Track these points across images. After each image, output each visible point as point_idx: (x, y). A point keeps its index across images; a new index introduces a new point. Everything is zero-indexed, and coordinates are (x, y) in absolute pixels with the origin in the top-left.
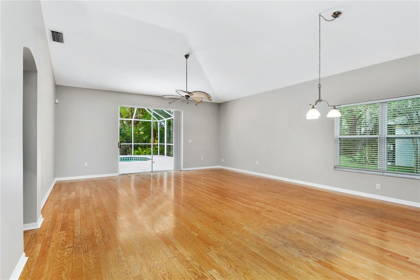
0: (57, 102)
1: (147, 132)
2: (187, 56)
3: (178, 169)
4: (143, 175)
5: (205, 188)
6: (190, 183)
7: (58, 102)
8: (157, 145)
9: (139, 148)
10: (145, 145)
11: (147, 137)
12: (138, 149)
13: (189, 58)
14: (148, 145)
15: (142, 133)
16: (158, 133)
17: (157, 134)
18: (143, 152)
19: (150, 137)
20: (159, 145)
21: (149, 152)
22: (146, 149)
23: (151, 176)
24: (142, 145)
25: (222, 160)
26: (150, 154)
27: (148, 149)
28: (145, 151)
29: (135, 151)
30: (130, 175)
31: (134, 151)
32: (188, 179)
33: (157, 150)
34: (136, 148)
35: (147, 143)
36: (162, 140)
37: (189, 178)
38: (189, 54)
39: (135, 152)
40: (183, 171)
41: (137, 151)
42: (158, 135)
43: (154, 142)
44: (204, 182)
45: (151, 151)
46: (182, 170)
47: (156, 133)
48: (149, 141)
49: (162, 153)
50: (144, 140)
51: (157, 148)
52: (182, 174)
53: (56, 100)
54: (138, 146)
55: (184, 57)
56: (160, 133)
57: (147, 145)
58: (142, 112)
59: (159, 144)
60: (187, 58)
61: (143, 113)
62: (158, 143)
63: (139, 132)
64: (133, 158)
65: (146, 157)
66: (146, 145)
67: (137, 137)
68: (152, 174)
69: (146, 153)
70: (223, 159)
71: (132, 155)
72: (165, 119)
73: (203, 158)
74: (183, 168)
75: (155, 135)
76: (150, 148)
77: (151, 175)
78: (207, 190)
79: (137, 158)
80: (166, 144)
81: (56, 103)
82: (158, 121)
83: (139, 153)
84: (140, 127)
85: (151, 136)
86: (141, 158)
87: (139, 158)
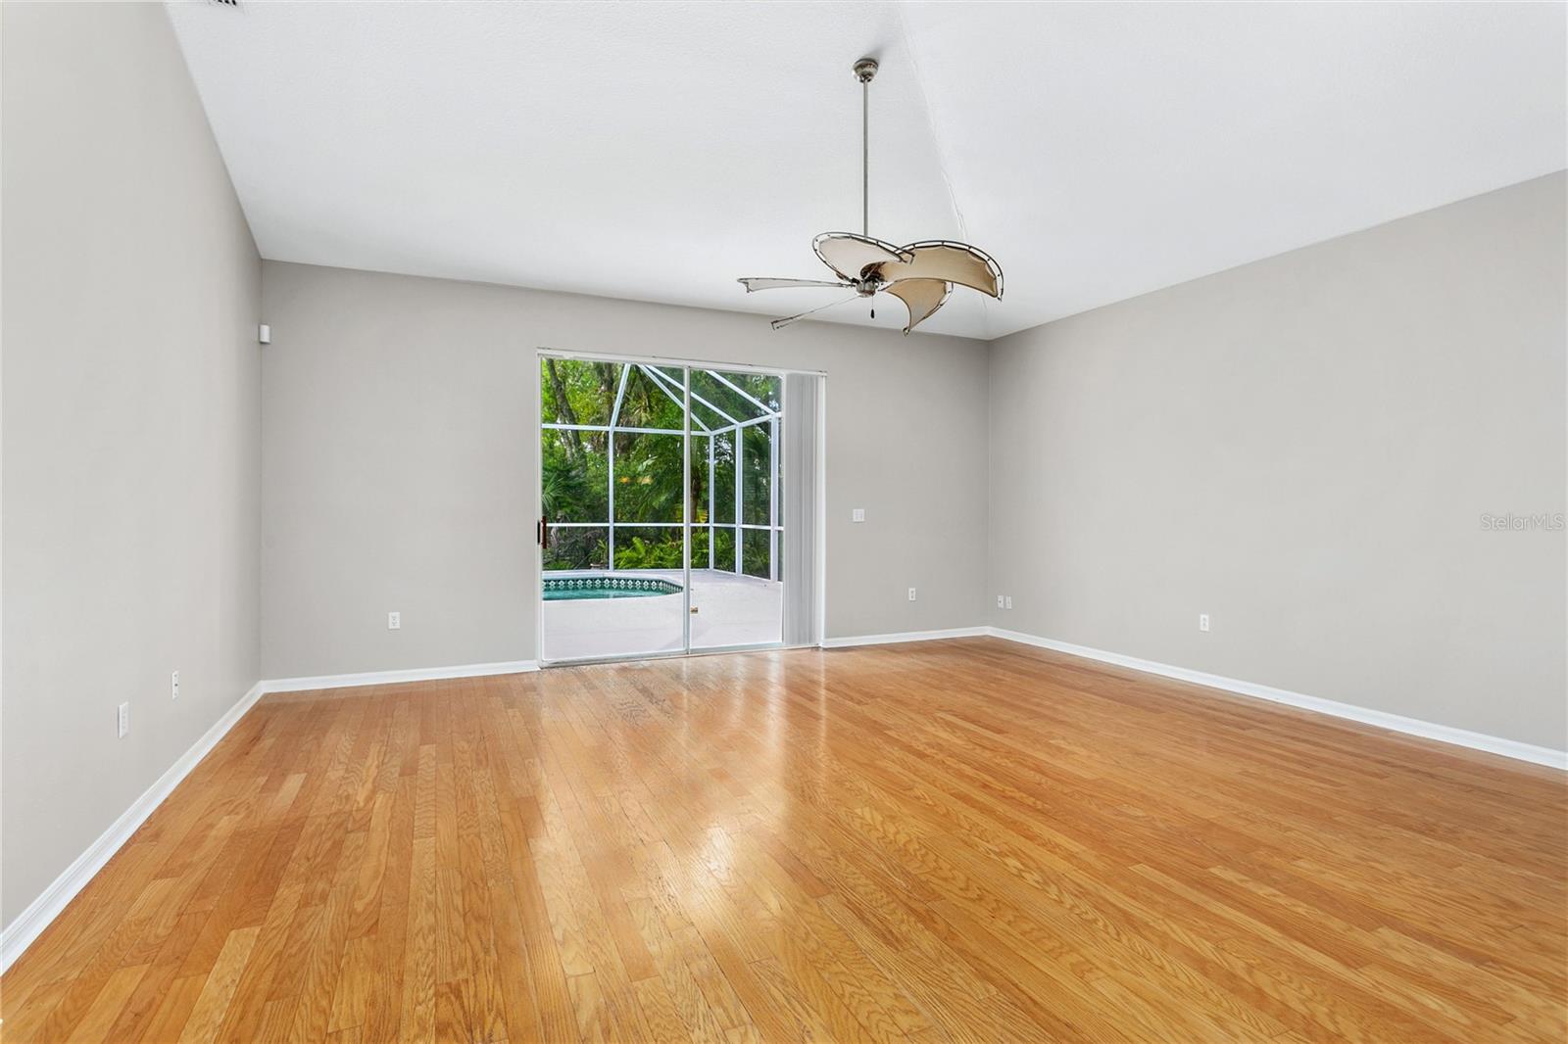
0: (265, 338)
1: (668, 476)
2: (866, 68)
3: (805, 642)
4: (645, 669)
5: (968, 770)
6: (877, 728)
7: (270, 339)
8: (706, 529)
9: (635, 540)
10: (658, 527)
11: (666, 499)
12: (632, 544)
13: (880, 76)
14: (669, 530)
15: (647, 480)
16: (708, 482)
17: (704, 485)
18: (653, 557)
19: (679, 497)
20: (712, 531)
21: (673, 557)
22: (663, 543)
23: (685, 676)
24: (646, 527)
25: (1004, 601)
26: (679, 564)
27: (671, 546)
28: (657, 552)
29: (621, 551)
30: (589, 667)
31: (614, 553)
32: (859, 703)
33: (705, 551)
34: (624, 539)
35: (667, 522)
36: (725, 511)
37: (867, 694)
38: (879, 51)
39: (621, 555)
40: (825, 649)
41: (628, 551)
42: (707, 490)
43: (694, 518)
44: (948, 724)
45: (682, 552)
46: (821, 645)
47: (699, 483)
48: (674, 513)
49: (725, 561)
50: (657, 508)
51: (706, 541)
52: (823, 667)
53: (259, 328)
54: (633, 531)
55: (854, 73)
56: (715, 481)
57: (666, 527)
58: (649, 401)
59: (712, 525)
60: (866, 77)
61: (650, 406)
62: (708, 522)
63: (634, 477)
64: (611, 579)
65: (660, 578)
66: (661, 527)
67: (629, 500)
68: (686, 665)
69: (661, 559)
70: (1009, 599)
71: (608, 568)
72: (738, 426)
73: (914, 589)
74: (828, 636)
75: (698, 491)
76: (679, 542)
77: (684, 669)
78: (985, 786)
79: (627, 580)
80: (739, 525)
81: (262, 343)
82: (707, 432)
83: (638, 558)
84: (640, 461)
85: (682, 494)
86: (642, 581)
87: (634, 580)
